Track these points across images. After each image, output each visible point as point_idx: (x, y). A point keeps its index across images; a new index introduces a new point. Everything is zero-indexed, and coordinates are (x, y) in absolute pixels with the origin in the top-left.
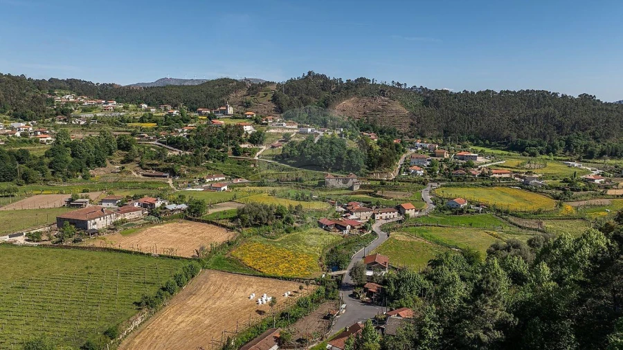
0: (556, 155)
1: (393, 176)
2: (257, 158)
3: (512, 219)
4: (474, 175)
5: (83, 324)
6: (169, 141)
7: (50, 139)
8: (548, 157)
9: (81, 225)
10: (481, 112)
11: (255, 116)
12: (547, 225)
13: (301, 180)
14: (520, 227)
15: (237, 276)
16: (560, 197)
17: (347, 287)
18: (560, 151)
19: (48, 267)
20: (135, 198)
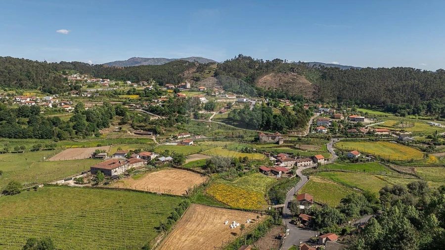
0: (420, 115)
1: (306, 133)
2: (211, 121)
3: (392, 166)
4: (363, 133)
5: (127, 242)
6: (151, 109)
7: (70, 108)
8: (414, 117)
9: (107, 172)
10: (365, 84)
11: (206, 89)
12: (418, 170)
13: (242, 137)
14: (399, 172)
15: (213, 208)
16: (426, 150)
17: (286, 217)
18: (423, 112)
19: (94, 202)
20: (136, 152)
